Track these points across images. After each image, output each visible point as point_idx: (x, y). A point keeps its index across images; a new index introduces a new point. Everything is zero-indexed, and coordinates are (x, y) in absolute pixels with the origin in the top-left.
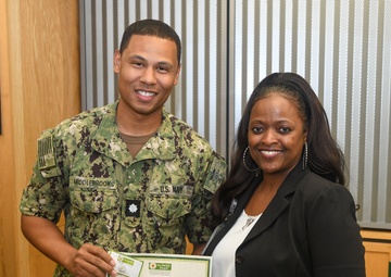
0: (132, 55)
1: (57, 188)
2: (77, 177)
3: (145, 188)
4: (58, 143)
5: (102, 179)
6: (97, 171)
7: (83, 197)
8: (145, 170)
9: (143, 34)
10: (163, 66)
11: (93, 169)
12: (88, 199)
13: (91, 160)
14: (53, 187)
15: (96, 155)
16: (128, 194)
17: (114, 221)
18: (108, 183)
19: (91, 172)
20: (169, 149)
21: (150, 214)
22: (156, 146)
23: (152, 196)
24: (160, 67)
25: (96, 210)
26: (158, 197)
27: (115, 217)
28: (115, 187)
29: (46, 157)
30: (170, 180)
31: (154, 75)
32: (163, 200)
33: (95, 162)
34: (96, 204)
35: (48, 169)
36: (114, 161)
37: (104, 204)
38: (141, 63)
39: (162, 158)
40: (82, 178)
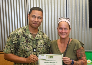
0: (32, 15)
1: (16, 46)
2: (23, 43)
3: (37, 45)
4: (17, 35)
5: (28, 43)
6: (27, 41)
7: (24, 47)
8: (37, 41)
9: (35, 10)
10: (39, 17)
11: (26, 41)
12: (26, 48)
13: (25, 39)
14: (15, 46)
15: (26, 37)
16: (34, 47)
17: (32, 53)
18: (30, 44)
19: (26, 42)
20: (41, 37)
21: (38, 51)
22: (39, 36)
23: (39, 47)
24: (39, 18)
25: (28, 50)
26: (40, 47)
27: (32, 52)
28: (31, 45)
29: (14, 38)
30: (42, 43)
31: (38, 19)
32: (41, 48)
33: (26, 39)
34: (28, 49)
35: (15, 41)
36: (30, 39)
37: (30, 49)
38: (34, 17)
39: (40, 39)
40: (24, 43)
